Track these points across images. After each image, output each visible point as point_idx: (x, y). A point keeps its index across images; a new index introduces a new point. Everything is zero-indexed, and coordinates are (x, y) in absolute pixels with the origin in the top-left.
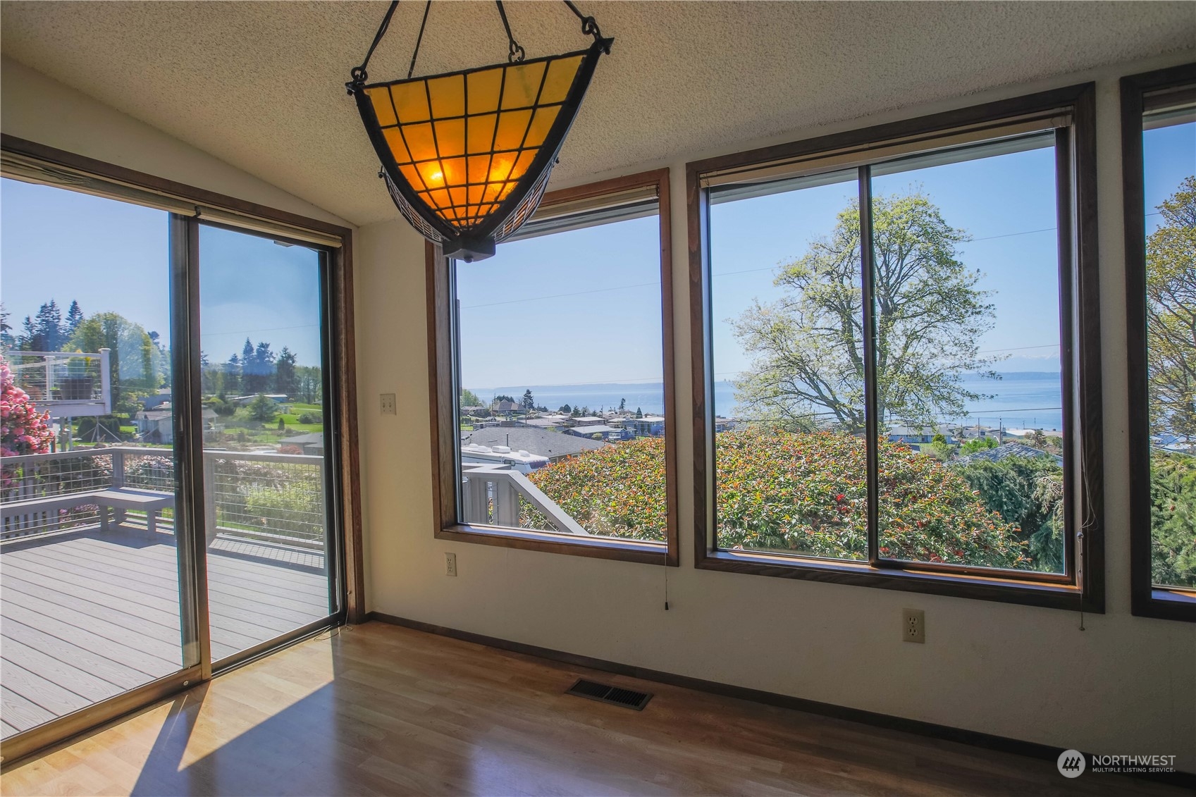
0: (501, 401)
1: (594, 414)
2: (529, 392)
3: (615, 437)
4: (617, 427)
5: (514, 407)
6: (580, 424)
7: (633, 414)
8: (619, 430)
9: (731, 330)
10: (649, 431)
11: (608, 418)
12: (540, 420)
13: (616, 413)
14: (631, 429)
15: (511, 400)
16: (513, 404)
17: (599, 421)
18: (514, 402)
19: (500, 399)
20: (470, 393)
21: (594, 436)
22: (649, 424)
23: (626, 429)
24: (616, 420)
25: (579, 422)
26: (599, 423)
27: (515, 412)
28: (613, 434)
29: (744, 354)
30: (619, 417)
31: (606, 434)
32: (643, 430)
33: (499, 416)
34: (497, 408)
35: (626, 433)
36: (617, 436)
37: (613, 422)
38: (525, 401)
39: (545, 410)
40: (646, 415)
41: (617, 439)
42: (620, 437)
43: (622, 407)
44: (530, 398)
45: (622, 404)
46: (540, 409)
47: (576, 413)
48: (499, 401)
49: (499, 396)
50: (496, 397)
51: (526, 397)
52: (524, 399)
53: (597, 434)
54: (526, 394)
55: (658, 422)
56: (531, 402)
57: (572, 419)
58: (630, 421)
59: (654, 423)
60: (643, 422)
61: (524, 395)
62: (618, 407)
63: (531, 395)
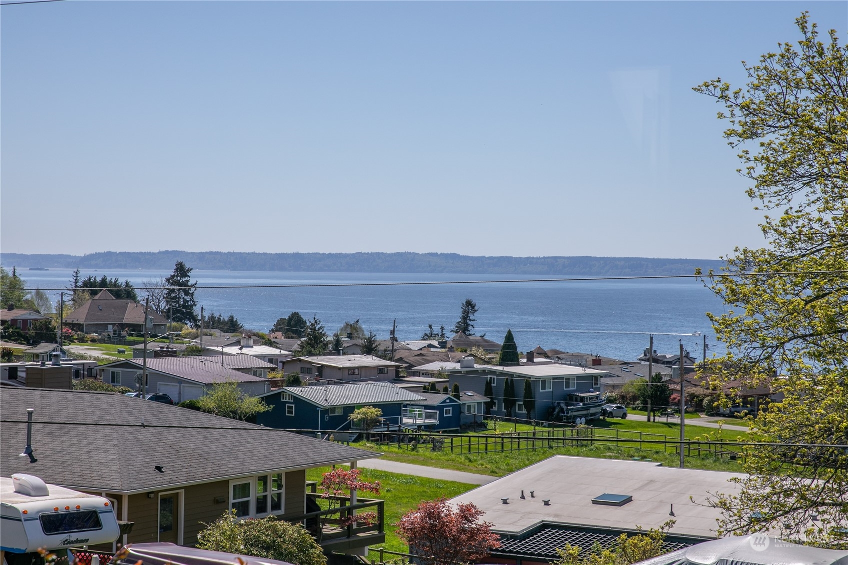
0: (93, 293)
1: (369, 348)
2: (182, 271)
3: (420, 421)
4: (432, 388)
5: (133, 315)
6: (322, 374)
7: (489, 347)
8: (436, 399)
9: (721, 116)
10: (529, 405)
11: (412, 360)
12: (195, 361)
13: (443, 345)
14: (472, 398)
15: (126, 294)
16: (131, 305)
17: (381, 370)
18: (134, 300)
19: (92, 287)
21: (355, 416)
22: (530, 384)
24: (435, 366)
25: (321, 369)
26: (379, 374)
27: (136, 329)
28: (417, 411)
29: (751, 194)
30: (447, 360)
31: (393, 410)
32: (510, 404)
33: (82, 340)
34: (80, 316)
35: (459, 409)
36: (428, 416)
38: (170, 296)
39: (232, 326)
40: (530, 357)
41: (428, 428)
42: (435, 422)
43: (464, 327)
44: (186, 288)
45: (465, 318)
46: (214, 323)
47: (316, 343)
48: (87, 295)
49: (90, 278)
50: (80, 284)
51: (172, 284)
52: (165, 291)
53: (364, 410)
54: (173, 277)
55: (557, 379)
56: (188, 301)
57: (300, 360)
58: (476, 372)
59: (543, 381)
60: (511, 375)
61: (168, 280)
62: (453, 328)
63: (188, 281)
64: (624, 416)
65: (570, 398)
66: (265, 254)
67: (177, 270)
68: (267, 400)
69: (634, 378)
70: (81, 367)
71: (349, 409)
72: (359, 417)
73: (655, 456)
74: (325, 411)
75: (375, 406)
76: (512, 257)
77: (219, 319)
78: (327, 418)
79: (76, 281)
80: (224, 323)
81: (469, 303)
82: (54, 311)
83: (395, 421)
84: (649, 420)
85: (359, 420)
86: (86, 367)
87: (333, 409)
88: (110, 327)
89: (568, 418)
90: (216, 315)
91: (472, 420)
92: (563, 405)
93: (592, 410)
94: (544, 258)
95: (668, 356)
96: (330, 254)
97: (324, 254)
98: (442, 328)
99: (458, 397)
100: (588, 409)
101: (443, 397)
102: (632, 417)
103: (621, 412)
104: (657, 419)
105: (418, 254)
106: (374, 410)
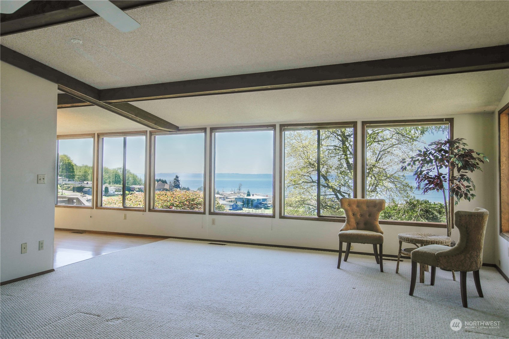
2: (177, 177)
4: (231, 201)
5: (166, 186)
8: (232, 204)
10: (252, 205)
11: (227, 196)
13: (234, 193)
14: (240, 204)
15: (165, 182)
16: (166, 184)
18: (167, 183)
20: (136, 176)
22: (253, 201)
23: (236, 203)
24: (232, 197)
30: (235, 196)
32: (248, 204)
35: (237, 206)
36: (230, 207)
37: (230, 199)
40: (253, 195)
44: (178, 181)
46: (184, 188)
51: (175, 180)
52: (174, 182)
55: (258, 199)
56: (178, 184)
58: (241, 198)
59: (255, 200)
60: (249, 198)
65: (261, 203)
80: (186, 188)
81: (241, 184)
91: (240, 208)
92: (259, 205)
93: (265, 206)
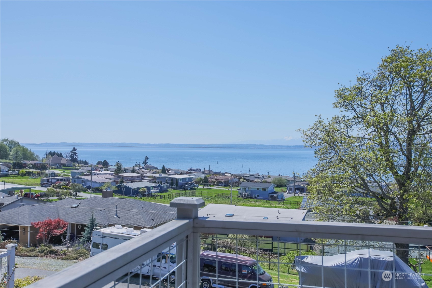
0: (52, 156)
1: (133, 171)
3: (155, 191)
5: (64, 161)
10: (177, 185)
11: (141, 173)
15: (60, 156)
18: (63, 157)
19: (52, 154)
22: (177, 180)
24: (148, 175)
28: (154, 188)
31: (149, 188)
32: (172, 185)
36: (156, 189)
42: (158, 191)
43: (145, 163)
44: (75, 154)
45: (146, 160)
48: (50, 156)
49: (51, 152)
50: (48, 153)
51: (72, 153)
52: (70, 155)
53: (143, 189)
54: (72, 151)
55: (183, 179)
56: (76, 157)
57: (117, 175)
58: (163, 177)
59: (180, 179)
60: (172, 178)
61: (71, 152)
62: (143, 163)
63: (76, 152)
64: (198, 187)
65: (187, 184)
66: (88, 143)
67: (73, 149)
68: (118, 187)
69: (198, 177)
70: (65, 178)
71: (138, 189)
72: (141, 190)
73: (211, 198)
74: (133, 189)
75: (145, 187)
76: (150, 144)
77: (82, 161)
78: (133, 191)
79: (47, 152)
80: (84, 162)
81: (147, 157)
82: (41, 160)
83: (150, 191)
84: (204, 188)
85: (142, 191)
86: (67, 178)
87: (134, 189)
88: (57, 164)
89: (186, 188)
90: (82, 160)
91: (165, 189)
92: (185, 185)
93: (192, 186)
94: (158, 144)
95: (194, 169)
96: (104, 143)
97: (103, 143)
98: (140, 163)
99: (161, 184)
100: (191, 186)
101: (158, 184)
102: (200, 187)
103: (197, 186)
104: (206, 187)
105: (127, 143)
106: (145, 189)
